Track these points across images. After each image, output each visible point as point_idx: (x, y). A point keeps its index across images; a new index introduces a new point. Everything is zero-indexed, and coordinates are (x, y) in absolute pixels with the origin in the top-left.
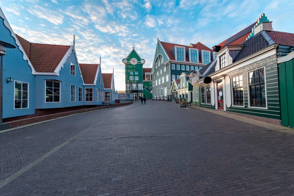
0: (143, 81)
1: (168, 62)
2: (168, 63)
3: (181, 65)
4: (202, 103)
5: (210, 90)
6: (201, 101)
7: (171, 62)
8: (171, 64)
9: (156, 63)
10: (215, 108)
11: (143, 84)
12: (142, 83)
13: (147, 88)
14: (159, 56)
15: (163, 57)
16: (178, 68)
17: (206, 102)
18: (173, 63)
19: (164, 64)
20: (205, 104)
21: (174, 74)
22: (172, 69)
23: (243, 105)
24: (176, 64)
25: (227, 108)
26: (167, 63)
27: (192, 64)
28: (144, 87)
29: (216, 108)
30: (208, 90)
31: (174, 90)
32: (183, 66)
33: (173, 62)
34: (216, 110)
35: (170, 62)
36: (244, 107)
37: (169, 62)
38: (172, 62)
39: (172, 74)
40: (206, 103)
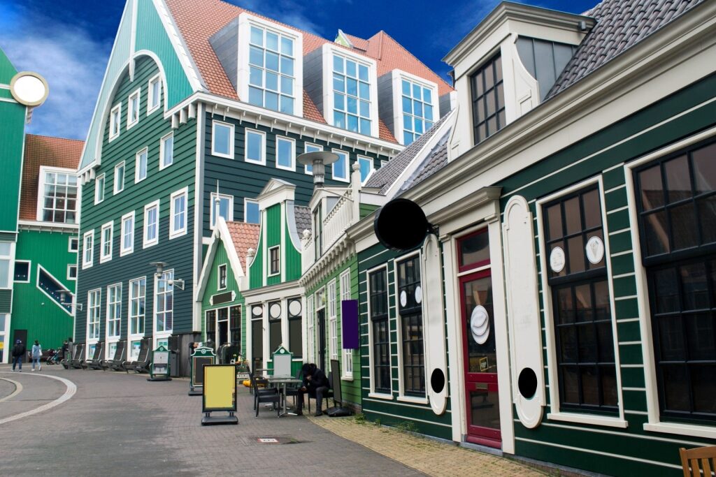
0: (19, 222)
1: (188, 102)
2: (186, 110)
3: (271, 135)
4: (377, 391)
5: (419, 296)
6: (371, 378)
7: (212, 105)
8: (209, 118)
9: (113, 103)
10: (447, 434)
11: (13, 246)
12: (10, 237)
13: (44, 277)
14: (141, 61)
15: (162, 74)
16: (223, 147)
17: (396, 387)
18: (220, 118)
19: (166, 116)
20: (390, 397)
21: (224, 190)
22: (214, 153)
23: (615, 413)
24: (240, 127)
25: (519, 428)
26: (180, 108)
27: (341, 138)
28: (21, 270)
29: (459, 427)
30: (411, 297)
31: (218, 300)
32: (286, 148)
33: (223, 108)
34: (457, 444)
35: (204, 104)
36: (621, 422)
37: (195, 104)
38: (215, 112)
39: (208, 188)
40: (396, 395)
